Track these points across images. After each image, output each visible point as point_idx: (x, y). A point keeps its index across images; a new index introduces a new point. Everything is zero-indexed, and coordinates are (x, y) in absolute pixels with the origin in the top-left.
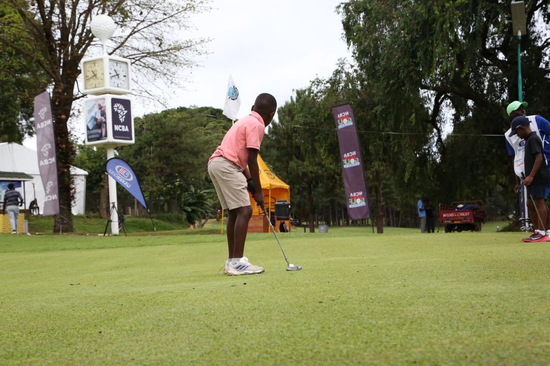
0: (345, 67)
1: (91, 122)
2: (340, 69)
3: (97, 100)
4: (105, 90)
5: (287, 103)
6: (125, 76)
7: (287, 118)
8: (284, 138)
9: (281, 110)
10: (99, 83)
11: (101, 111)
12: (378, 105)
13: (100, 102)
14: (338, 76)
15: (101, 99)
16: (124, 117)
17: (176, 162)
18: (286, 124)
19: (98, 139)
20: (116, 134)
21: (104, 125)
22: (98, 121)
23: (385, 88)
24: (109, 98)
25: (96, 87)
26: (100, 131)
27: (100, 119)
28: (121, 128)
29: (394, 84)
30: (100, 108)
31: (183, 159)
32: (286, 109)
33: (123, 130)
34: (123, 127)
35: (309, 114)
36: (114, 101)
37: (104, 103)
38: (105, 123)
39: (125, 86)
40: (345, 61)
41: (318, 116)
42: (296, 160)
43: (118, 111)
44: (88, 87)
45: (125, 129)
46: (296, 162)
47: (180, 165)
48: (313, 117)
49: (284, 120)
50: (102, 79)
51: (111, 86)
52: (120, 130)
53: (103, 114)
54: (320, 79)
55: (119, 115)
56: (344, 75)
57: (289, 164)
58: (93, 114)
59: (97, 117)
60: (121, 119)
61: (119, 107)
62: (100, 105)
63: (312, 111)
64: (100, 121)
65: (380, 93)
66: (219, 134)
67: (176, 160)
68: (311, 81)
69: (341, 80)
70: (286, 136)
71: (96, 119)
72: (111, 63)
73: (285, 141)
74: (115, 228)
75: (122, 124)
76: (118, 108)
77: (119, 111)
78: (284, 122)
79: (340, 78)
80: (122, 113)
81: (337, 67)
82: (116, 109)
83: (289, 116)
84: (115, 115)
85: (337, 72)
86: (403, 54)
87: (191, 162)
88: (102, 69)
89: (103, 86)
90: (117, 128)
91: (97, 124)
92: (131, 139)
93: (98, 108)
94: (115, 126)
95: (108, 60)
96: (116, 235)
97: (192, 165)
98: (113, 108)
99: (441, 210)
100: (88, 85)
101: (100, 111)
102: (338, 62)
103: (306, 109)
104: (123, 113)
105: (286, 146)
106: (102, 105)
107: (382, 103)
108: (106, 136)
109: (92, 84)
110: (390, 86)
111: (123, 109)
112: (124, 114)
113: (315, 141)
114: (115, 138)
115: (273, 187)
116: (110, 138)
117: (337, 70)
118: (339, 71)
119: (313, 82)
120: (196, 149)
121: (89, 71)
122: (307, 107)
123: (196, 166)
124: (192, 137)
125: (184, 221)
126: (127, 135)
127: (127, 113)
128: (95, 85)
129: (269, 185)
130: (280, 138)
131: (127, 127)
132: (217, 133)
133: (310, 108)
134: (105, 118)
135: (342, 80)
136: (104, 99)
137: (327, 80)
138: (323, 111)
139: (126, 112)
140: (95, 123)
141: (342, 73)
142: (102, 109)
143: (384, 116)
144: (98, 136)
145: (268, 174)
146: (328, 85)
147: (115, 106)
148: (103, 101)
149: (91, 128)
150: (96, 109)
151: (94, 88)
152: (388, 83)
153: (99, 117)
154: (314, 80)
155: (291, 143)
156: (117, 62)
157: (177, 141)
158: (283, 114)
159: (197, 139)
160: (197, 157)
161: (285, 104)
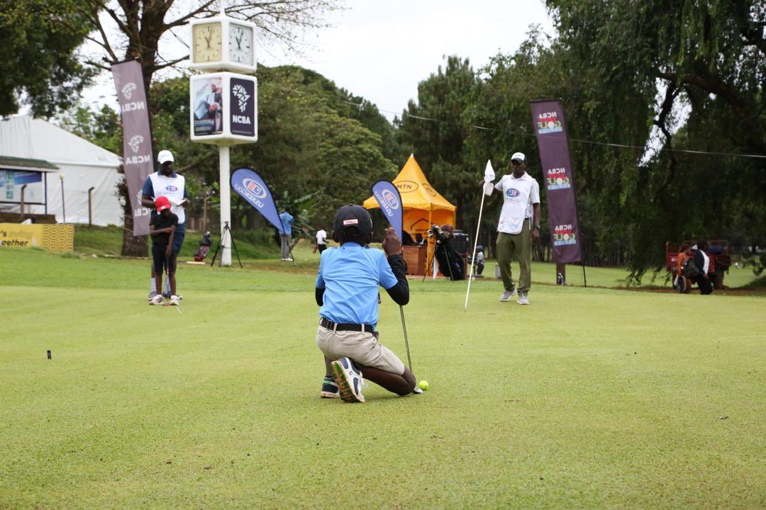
0: (538, 39)
1: (200, 110)
2: (531, 40)
3: (210, 79)
4: (222, 65)
5: (432, 76)
6: (248, 47)
7: (432, 98)
8: (427, 129)
9: (424, 87)
10: (214, 55)
11: (216, 94)
12: (590, 99)
13: (215, 82)
14: (527, 51)
15: (216, 78)
16: (245, 104)
17: (269, 156)
18: (430, 107)
19: (209, 133)
20: (235, 127)
21: (219, 114)
22: (211, 108)
23: (604, 76)
24: (227, 76)
25: (209, 61)
26: (212, 122)
27: (213, 106)
28: (241, 119)
29: (617, 72)
30: (215, 90)
31: (278, 153)
32: (431, 85)
33: (244, 123)
34: (244, 118)
35: (486, 106)
36: (234, 82)
37: (220, 83)
38: (221, 112)
39: (248, 60)
40: (538, 29)
41: (498, 110)
42: (443, 161)
43: (238, 95)
44: (198, 59)
45: (246, 120)
46: (444, 166)
47: (275, 162)
48: (492, 110)
49: (428, 102)
50: (220, 51)
51: (231, 61)
52: (240, 122)
53: (218, 99)
54: (504, 55)
55: (240, 101)
56: (535, 49)
57: (431, 167)
58: (203, 98)
59: (209, 102)
60: (241, 108)
61: (240, 91)
62: (214, 86)
63: (490, 101)
64: (213, 109)
65: (595, 83)
66: (321, 114)
67: (269, 153)
68: (490, 58)
69: (532, 56)
70: (430, 126)
71: (207, 106)
72: (232, 28)
73: (428, 132)
74: (227, 257)
75: (242, 114)
76: (238, 91)
77: (240, 96)
78: (427, 104)
79: (529, 53)
80: (242, 99)
81: (527, 38)
82: (235, 93)
83: (435, 95)
84: (234, 100)
85: (527, 46)
86: (635, 30)
87: (290, 157)
88: (220, 36)
89: (219, 60)
90: (236, 119)
91: (208, 112)
92: (253, 135)
93: (211, 90)
94: (234, 116)
95: (228, 24)
96: (227, 266)
97: (292, 162)
98: (231, 91)
99: (669, 251)
100: (197, 56)
101: (214, 94)
102: (529, 30)
103: (482, 98)
104: (245, 98)
105: (428, 140)
106: (217, 86)
107: (596, 96)
108: (221, 129)
109: (204, 56)
110: (611, 73)
111: (245, 93)
112: (246, 100)
113: (492, 144)
114: (233, 133)
115: (435, 208)
116: (227, 133)
117: (526, 42)
118: (530, 44)
119: (494, 59)
120: (298, 139)
121: (200, 38)
122: (483, 94)
123: (297, 163)
124: (293, 122)
125: (271, 242)
126: (248, 129)
127: (249, 99)
128: (209, 58)
129: (429, 205)
130: (420, 127)
131: (248, 118)
132: (318, 111)
133: (487, 97)
134: (221, 105)
135: (534, 56)
136: (220, 79)
137: (513, 55)
138: (506, 101)
139: (248, 97)
140: (207, 111)
141: (534, 46)
142: (218, 92)
143: (599, 116)
144: (209, 128)
145: (427, 189)
146: (513, 62)
147: (235, 88)
148: (219, 81)
149: (199, 117)
150: (209, 92)
151: (205, 61)
152: (608, 70)
153: (212, 102)
154: (495, 56)
155: (437, 136)
156: (239, 26)
157: (271, 126)
158: (427, 92)
159: (302, 125)
160: (300, 150)
161: (429, 77)
